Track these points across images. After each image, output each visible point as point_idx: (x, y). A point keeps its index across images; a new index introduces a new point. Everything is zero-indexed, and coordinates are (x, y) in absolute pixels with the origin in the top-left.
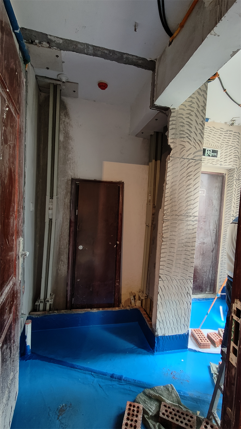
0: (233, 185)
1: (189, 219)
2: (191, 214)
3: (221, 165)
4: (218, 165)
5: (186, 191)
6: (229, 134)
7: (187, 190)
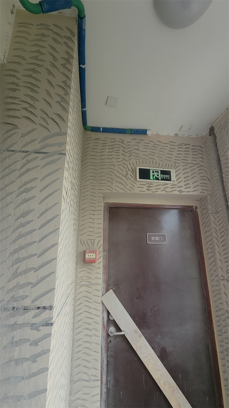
0: (210, 223)
1: (20, 319)
2: (27, 303)
3: (180, 191)
4: (177, 193)
5: (14, 231)
6: (185, 148)
7: (18, 228)
